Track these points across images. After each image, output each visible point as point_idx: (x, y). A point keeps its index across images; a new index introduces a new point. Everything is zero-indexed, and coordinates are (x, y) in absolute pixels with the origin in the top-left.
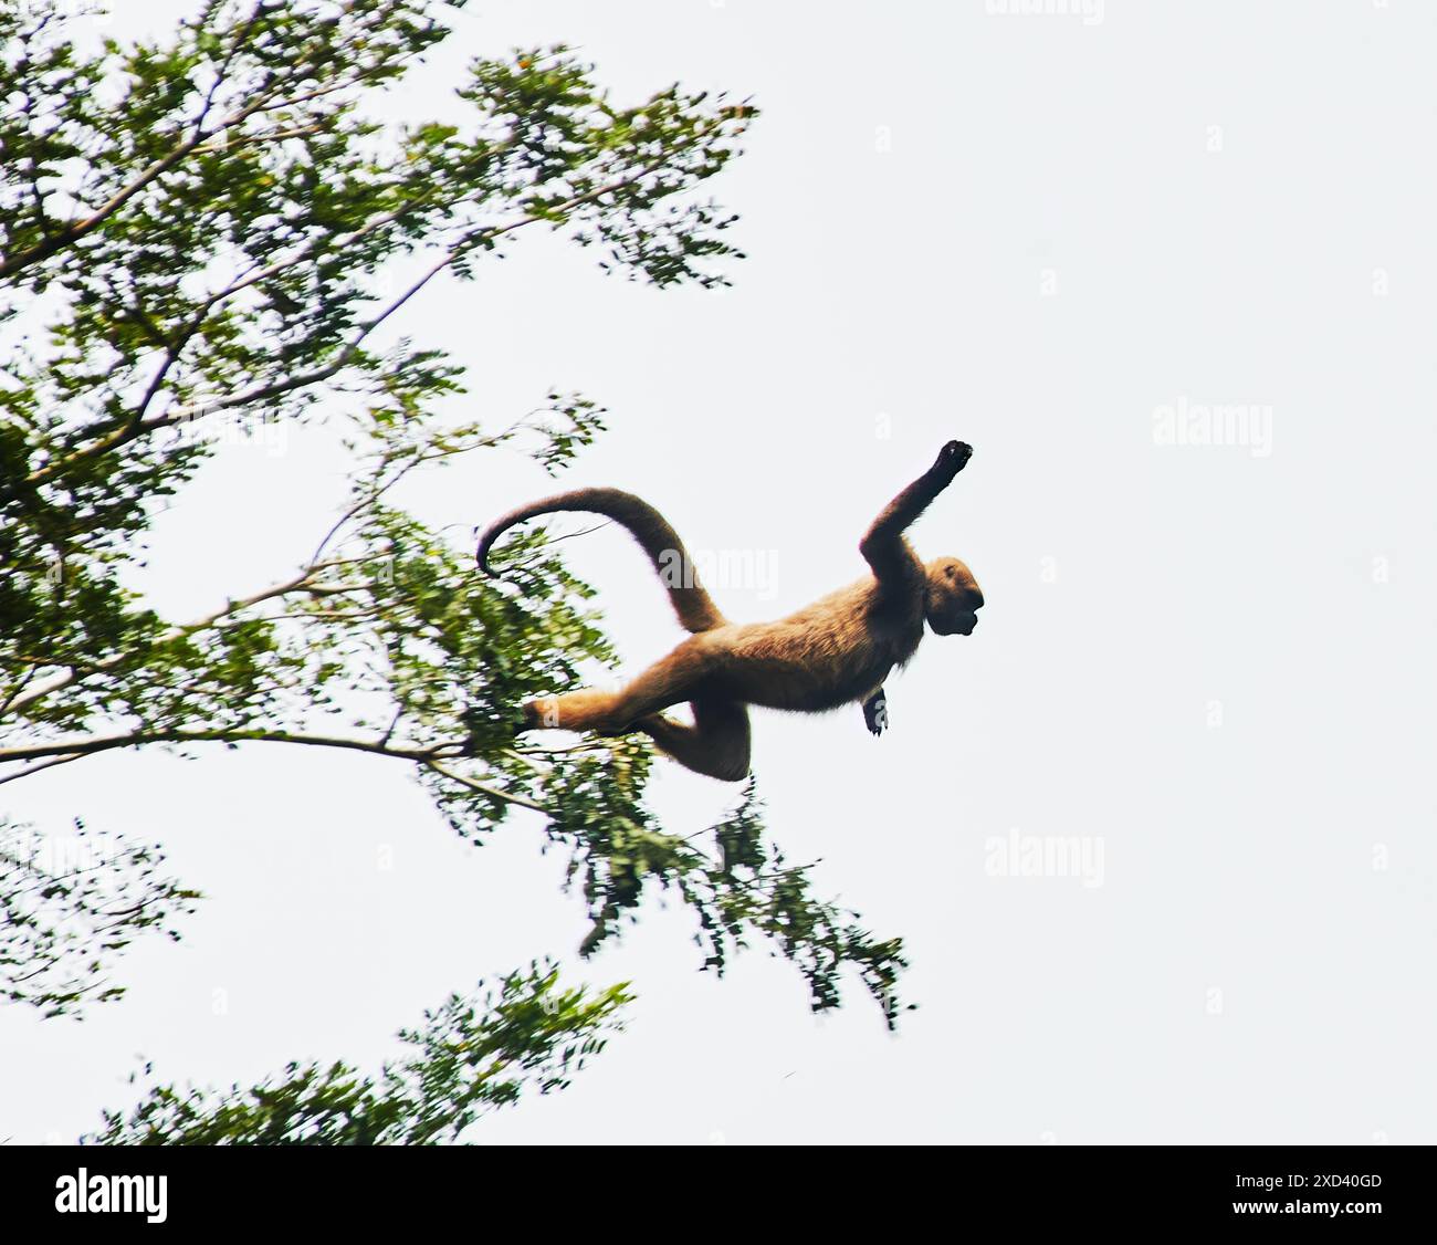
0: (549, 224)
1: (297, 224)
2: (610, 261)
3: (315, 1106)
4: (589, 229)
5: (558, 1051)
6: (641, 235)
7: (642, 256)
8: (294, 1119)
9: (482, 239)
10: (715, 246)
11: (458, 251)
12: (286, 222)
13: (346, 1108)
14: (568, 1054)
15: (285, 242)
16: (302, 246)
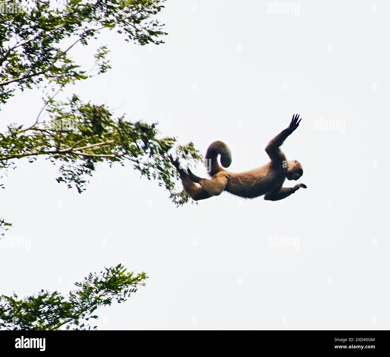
0: (109, 28)
1: (35, 28)
2: (129, 39)
3: (48, 303)
4: (122, 29)
5: (123, 291)
6: (137, 31)
7: (138, 36)
8: (41, 306)
9: (90, 33)
10: (159, 33)
11: (83, 37)
12: (31, 27)
13: (58, 304)
14: (125, 292)
15: (31, 33)
16: (36, 34)
